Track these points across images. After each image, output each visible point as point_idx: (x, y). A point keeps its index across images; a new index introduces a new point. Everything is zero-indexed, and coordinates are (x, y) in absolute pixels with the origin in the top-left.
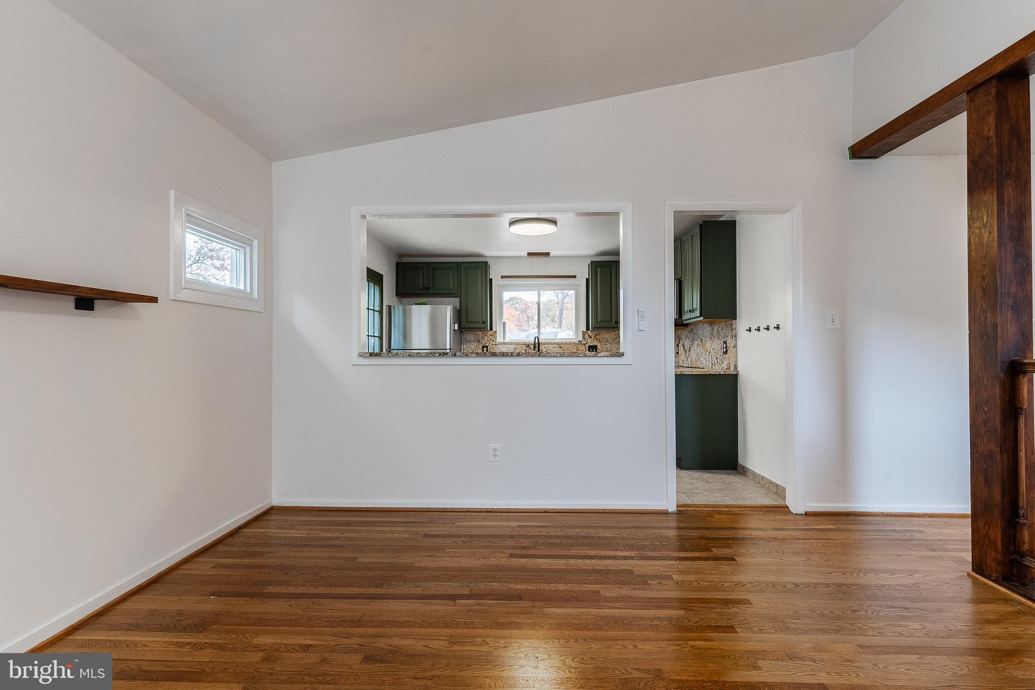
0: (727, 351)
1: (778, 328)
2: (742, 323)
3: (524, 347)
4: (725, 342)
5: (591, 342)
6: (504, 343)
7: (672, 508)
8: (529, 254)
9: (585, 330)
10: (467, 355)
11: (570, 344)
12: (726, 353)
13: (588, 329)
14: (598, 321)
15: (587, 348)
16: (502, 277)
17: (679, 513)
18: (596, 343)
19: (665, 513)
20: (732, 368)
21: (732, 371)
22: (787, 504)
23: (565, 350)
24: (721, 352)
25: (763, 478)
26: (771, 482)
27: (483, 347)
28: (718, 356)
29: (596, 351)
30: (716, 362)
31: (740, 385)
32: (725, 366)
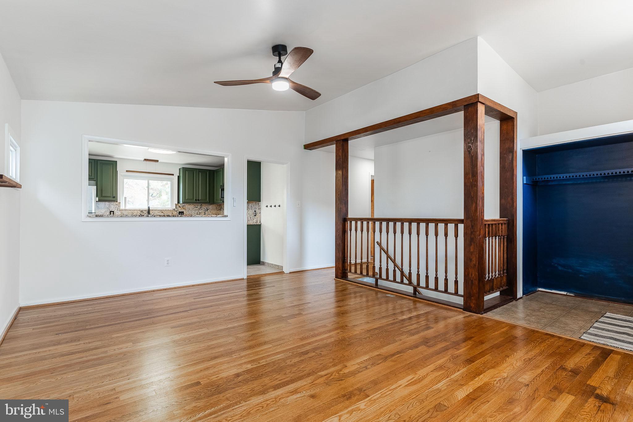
0: (256, 215)
1: (279, 206)
2: (263, 203)
3: (139, 212)
4: (255, 211)
5: (180, 210)
6: (125, 210)
7: (245, 277)
8: (145, 160)
9: (177, 203)
10: (155, 216)
11: (168, 210)
12: (255, 216)
13: (178, 202)
14: (186, 199)
15: (178, 213)
16: (127, 171)
17: (248, 279)
18: (183, 210)
19: (243, 279)
20: (259, 222)
21: (258, 223)
22: (283, 271)
23: (164, 214)
24: (253, 215)
25: (272, 264)
26: (276, 265)
27: (111, 212)
28: (251, 217)
29: (183, 214)
30: (250, 219)
31: (262, 230)
32: (255, 221)
